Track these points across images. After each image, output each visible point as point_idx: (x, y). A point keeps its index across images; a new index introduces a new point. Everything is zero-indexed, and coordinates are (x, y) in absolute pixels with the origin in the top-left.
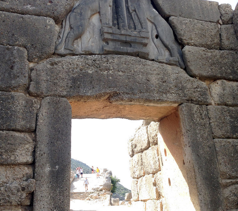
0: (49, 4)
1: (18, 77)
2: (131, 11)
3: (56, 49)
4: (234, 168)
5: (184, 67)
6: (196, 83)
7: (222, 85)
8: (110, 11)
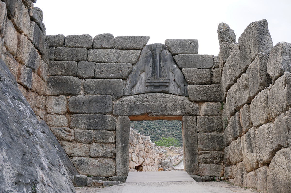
0: (121, 72)
1: (108, 108)
2: (162, 67)
3: (124, 93)
4: (205, 146)
5: (188, 96)
6: (192, 105)
7: (207, 105)
8: (150, 69)
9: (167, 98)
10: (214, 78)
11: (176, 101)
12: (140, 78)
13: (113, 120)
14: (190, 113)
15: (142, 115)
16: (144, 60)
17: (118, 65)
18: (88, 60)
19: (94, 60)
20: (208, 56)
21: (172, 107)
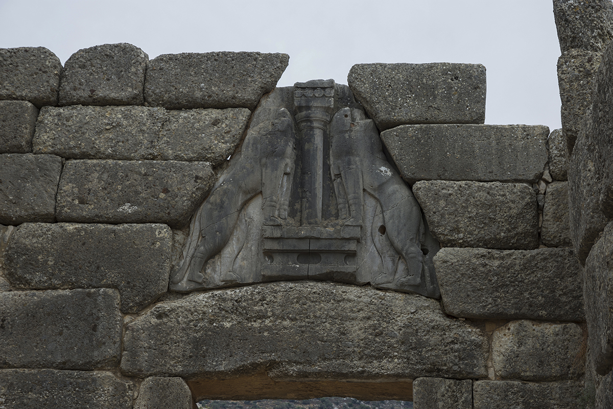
0: (162, 195)
2: (333, 178)
3: (171, 281)
5: (437, 295)
6: (455, 331)
7: (518, 333)
8: (286, 185)
9: (350, 301)
10: (547, 220)
11: (386, 314)
12: (241, 221)
13: (120, 391)
14: (445, 365)
15: (242, 371)
16: (259, 146)
17: (153, 167)
18: (36, 148)
19: (58, 146)
20: (525, 128)
21: (370, 342)
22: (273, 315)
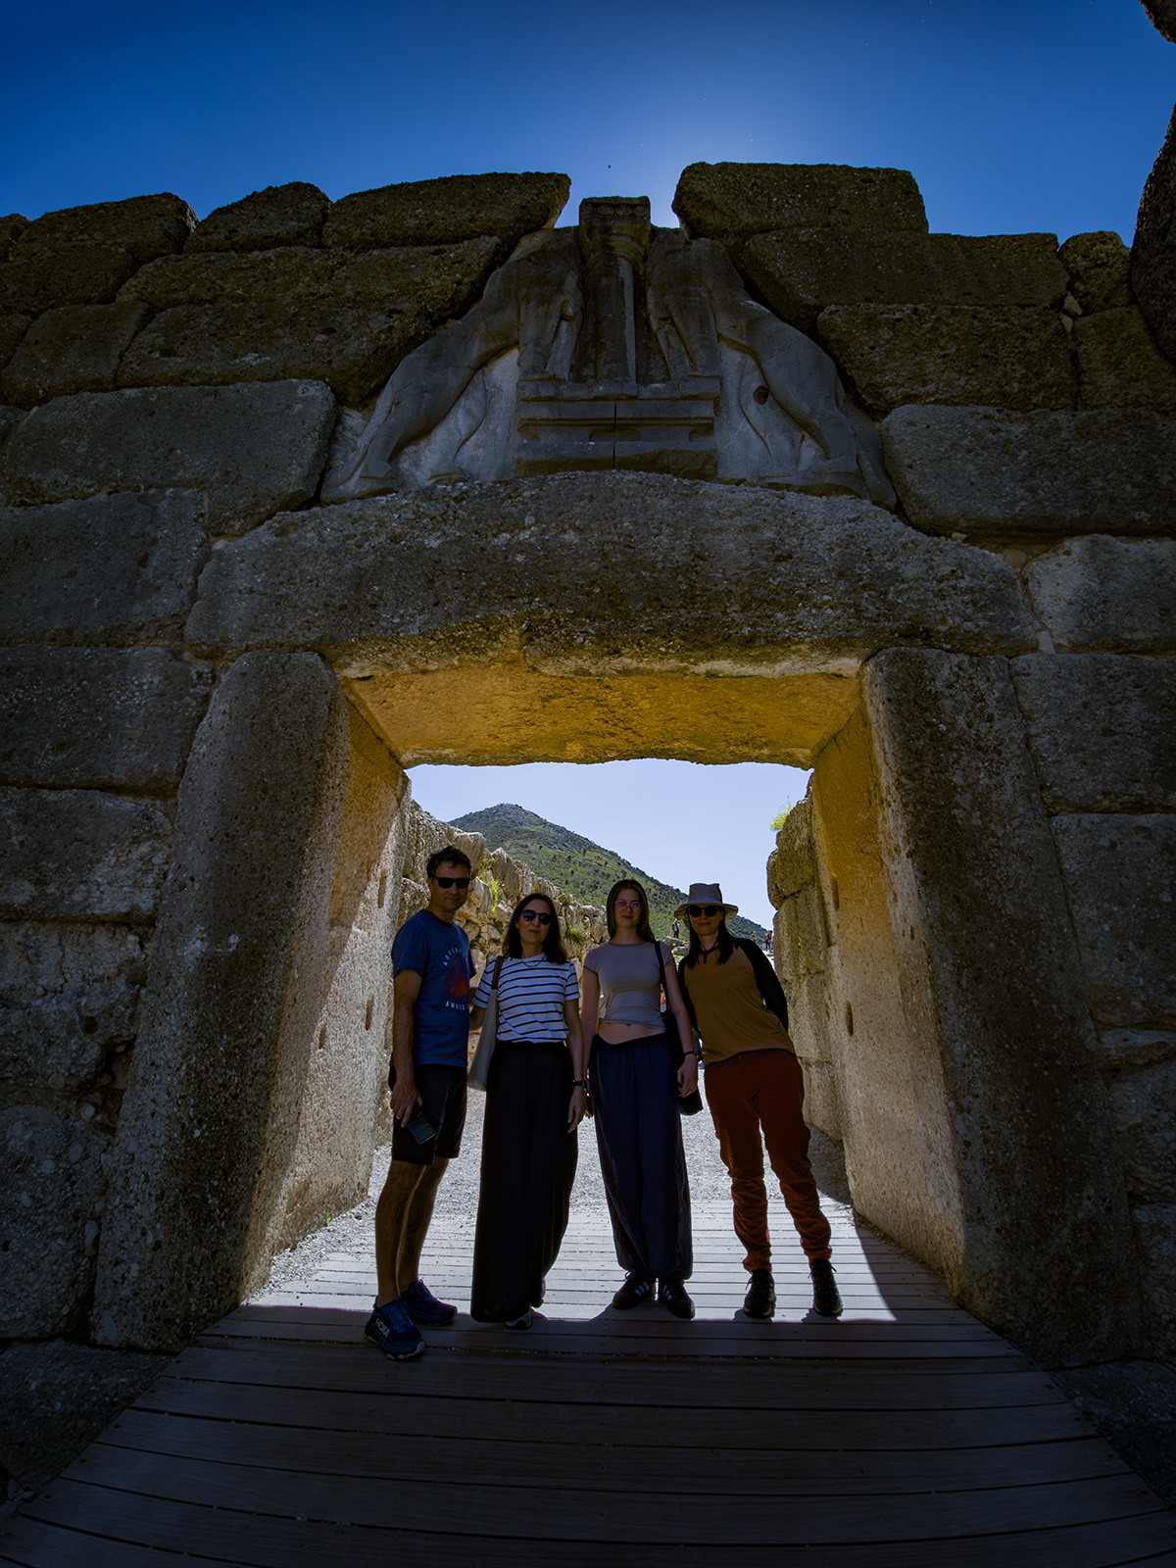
2: (655, 326)
7: (1093, 557)
8: (566, 336)
13: (175, 685)
14: (944, 621)
17: (311, 304)
21: (765, 573)
22: (538, 521)
